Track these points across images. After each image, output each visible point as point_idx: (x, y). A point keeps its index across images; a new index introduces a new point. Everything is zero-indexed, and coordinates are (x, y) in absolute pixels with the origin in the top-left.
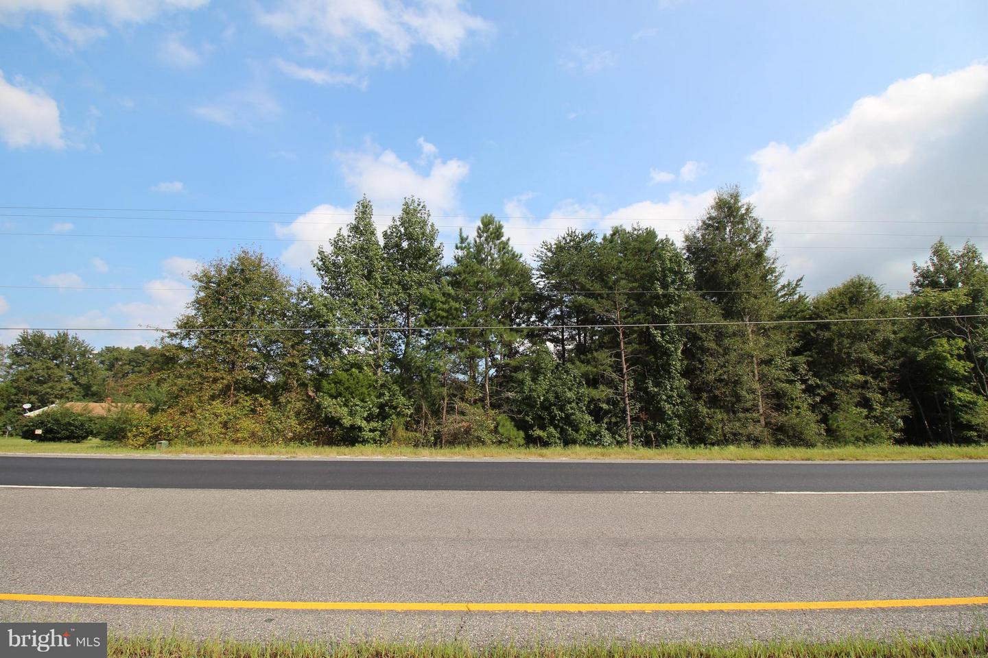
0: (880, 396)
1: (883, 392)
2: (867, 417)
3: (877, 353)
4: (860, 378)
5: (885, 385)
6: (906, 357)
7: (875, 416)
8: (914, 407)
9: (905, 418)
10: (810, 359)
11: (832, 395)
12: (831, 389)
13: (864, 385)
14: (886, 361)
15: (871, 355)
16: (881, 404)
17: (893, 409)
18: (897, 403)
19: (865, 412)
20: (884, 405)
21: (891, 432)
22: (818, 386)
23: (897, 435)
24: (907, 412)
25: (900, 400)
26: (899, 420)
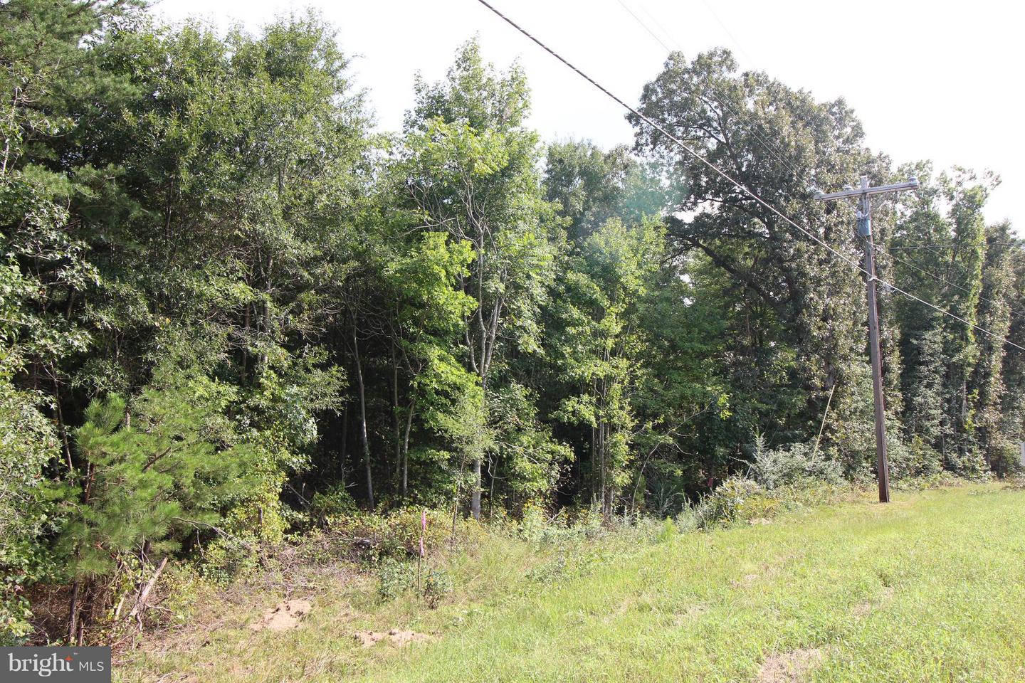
0: (281, 351)
1: (294, 342)
2: (229, 412)
3: (302, 236)
4: (242, 292)
5: (302, 325)
6: (363, 262)
7: (256, 409)
8: (349, 390)
9: (323, 417)
10: (87, 192)
11: (148, 332)
12: (141, 311)
13: (248, 316)
14: (317, 260)
15: (287, 237)
16: (280, 375)
17: (304, 391)
18: (318, 375)
19: (230, 392)
20: (286, 377)
21: (285, 454)
22: (96, 296)
23: (298, 462)
24: (331, 401)
25: (324, 367)
26: (312, 421)
